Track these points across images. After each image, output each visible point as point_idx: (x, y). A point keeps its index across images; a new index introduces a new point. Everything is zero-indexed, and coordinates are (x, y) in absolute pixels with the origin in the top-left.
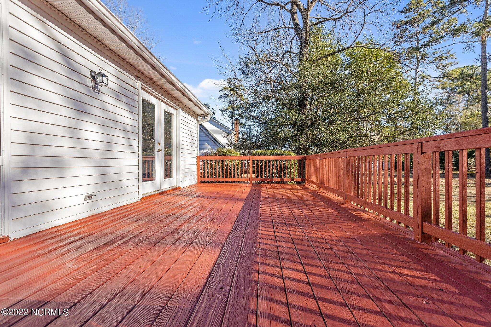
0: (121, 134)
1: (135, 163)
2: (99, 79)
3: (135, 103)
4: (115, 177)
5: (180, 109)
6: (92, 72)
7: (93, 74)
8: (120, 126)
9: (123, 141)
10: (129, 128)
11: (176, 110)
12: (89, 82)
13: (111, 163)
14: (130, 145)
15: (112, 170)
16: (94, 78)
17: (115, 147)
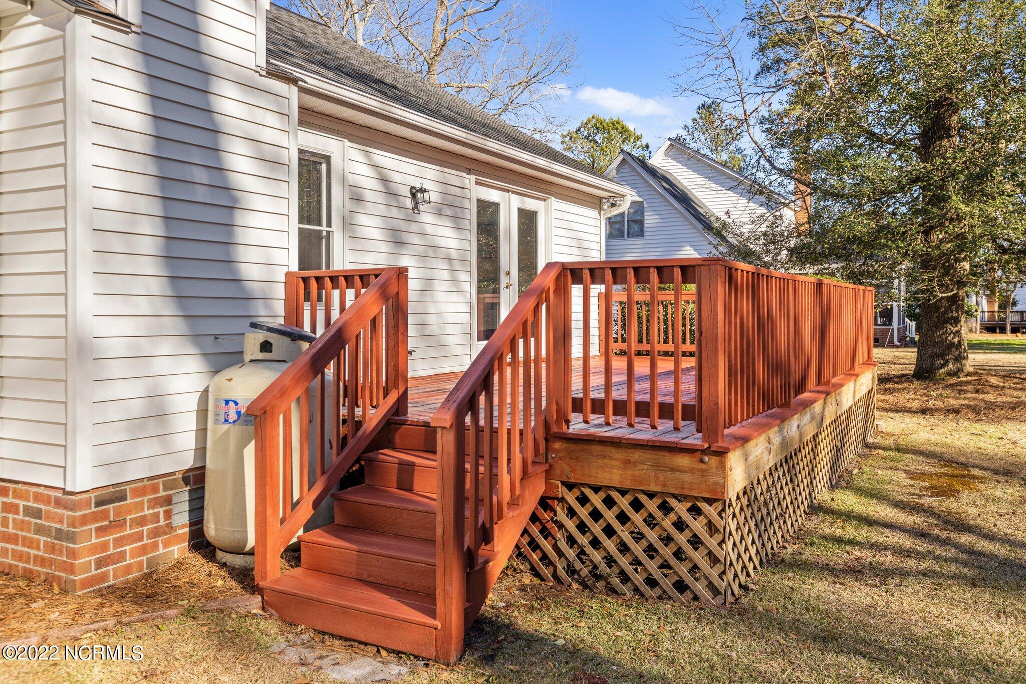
0: (443, 265)
1: (465, 308)
2: (419, 195)
3: (463, 212)
4: (435, 329)
5: (553, 198)
6: (412, 188)
7: (414, 191)
8: (441, 253)
9: (446, 275)
10: (454, 254)
11: (545, 200)
12: (409, 203)
13: (431, 308)
14: (455, 281)
15: (432, 319)
16: (414, 196)
17: (438, 286)
